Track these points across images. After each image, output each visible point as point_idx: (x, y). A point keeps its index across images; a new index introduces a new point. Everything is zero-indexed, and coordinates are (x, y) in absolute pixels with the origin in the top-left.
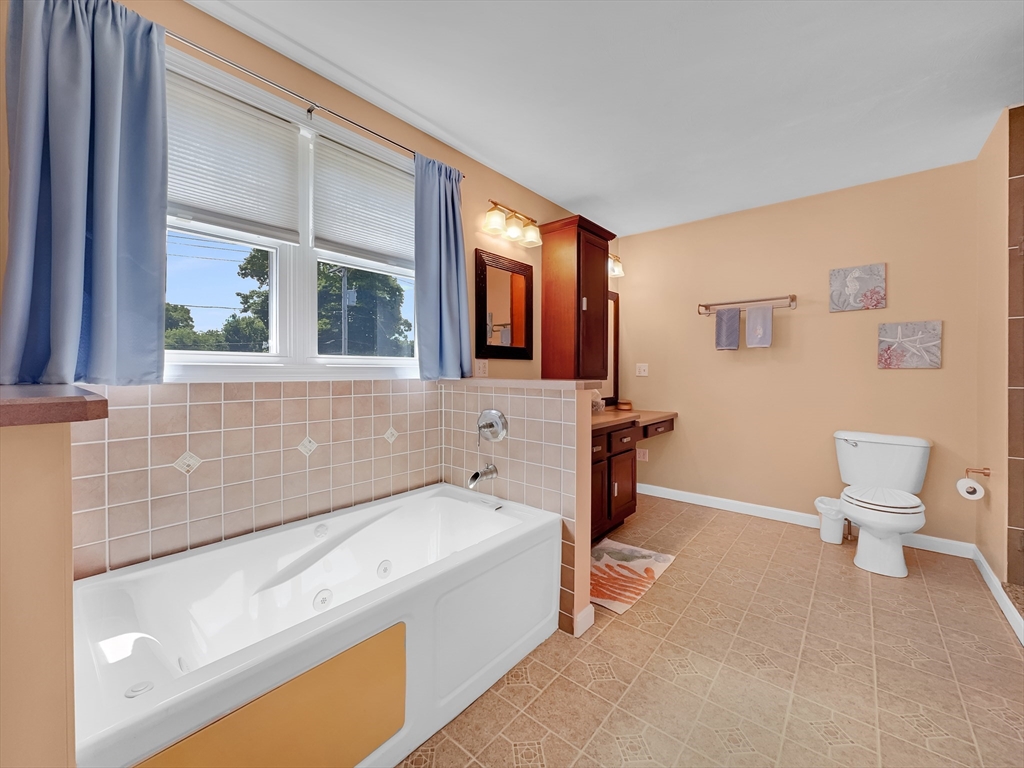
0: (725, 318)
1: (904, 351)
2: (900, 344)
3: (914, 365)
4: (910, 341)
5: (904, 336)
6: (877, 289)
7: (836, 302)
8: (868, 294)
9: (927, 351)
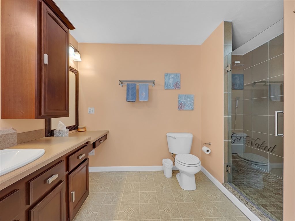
0: (130, 87)
1: (185, 104)
2: (184, 102)
3: (187, 109)
4: (186, 101)
5: (185, 99)
6: (178, 82)
7: (167, 85)
8: (176, 84)
9: (191, 104)
